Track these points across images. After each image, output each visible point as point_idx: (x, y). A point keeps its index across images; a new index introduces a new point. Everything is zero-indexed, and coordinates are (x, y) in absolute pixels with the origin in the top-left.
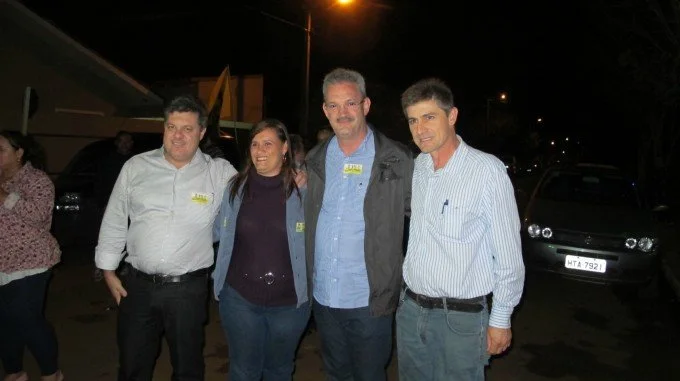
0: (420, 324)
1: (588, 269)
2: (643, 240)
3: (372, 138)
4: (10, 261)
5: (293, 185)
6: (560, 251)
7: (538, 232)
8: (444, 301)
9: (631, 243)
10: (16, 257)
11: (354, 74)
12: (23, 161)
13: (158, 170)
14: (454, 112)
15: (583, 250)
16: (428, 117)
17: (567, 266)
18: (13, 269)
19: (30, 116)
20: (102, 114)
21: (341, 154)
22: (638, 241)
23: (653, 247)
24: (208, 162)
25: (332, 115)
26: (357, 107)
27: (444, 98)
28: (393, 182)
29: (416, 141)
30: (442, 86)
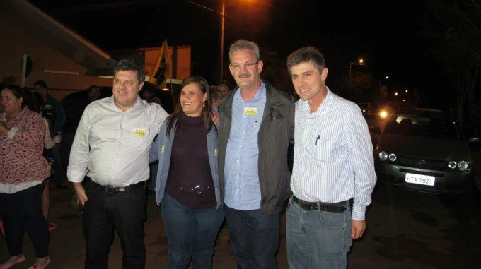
0: (302, 221)
1: (422, 183)
2: (461, 162)
3: (265, 89)
4: (17, 176)
5: (211, 124)
6: (401, 170)
7: (386, 156)
8: (318, 205)
9: (452, 165)
10: (21, 172)
11: (251, 44)
12: (23, 106)
13: (109, 112)
14: (325, 71)
15: (418, 170)
16: (306, 74)
17: (407, 181)
18: (18, 181)
19: (27, 75)
20: (77, 74)
21: (243, 101)
22: (458, 163)
23: (468, 167)
24: (146, 107)
25: (235, 72)
26: (253, 67)
27: (318, 60)
28: (279, 120)
29: (298, 92)
30: (317, 52)
